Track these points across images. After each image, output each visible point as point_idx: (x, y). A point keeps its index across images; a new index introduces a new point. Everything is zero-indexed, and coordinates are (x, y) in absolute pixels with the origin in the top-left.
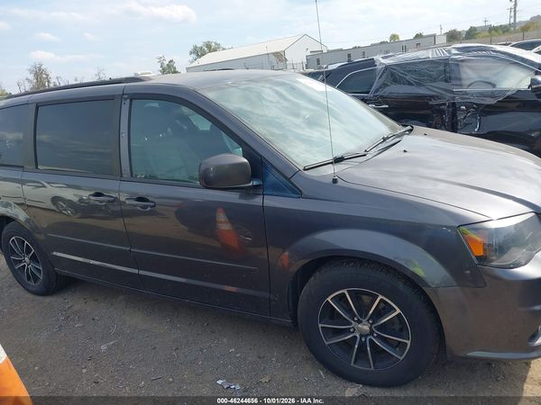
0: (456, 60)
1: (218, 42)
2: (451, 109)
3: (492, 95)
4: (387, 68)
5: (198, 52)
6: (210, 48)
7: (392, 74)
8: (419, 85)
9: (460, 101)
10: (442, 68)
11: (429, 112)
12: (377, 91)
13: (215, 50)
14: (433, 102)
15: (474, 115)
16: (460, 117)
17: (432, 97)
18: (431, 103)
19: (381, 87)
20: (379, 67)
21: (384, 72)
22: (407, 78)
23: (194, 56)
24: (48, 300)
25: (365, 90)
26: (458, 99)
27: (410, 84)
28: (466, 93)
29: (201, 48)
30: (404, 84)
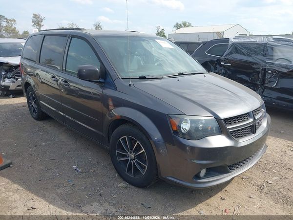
0: (270, 44)
1: (190, 23)
2: (263, 72)
3: (286, 67)
4: (234, 44)
5: (178, 26)
6: (185, 25)
7: (236, 48)
8: (249, 55)
9: (269, 67)
10: (262, 48)
11: (252, 71)
12: (226, 56)
13: (187, 27)
14: (254, 66)
15: (275, 77)
16: (268, 77)
17: (255, 63)
18: (253, 66)
19: (228, 54)
20: (230, 43)
21: (231, 46)
22: (243, 51)
23: (176, 28)
24: (38, 122)
25: (220, 55)
26: (268, 67)
27: (244, 54)
28: (273, 64)
29: (180, 25)
30: (241, 54)
